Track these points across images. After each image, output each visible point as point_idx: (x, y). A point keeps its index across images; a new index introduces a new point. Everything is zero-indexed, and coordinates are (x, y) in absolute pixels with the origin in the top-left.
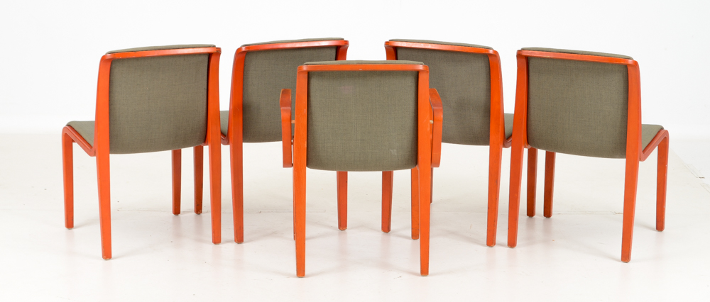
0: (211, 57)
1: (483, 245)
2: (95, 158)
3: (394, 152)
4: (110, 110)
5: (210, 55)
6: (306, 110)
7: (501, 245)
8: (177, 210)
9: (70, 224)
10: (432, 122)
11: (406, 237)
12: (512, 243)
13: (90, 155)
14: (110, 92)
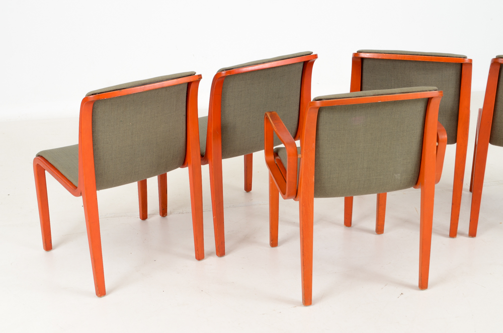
0: (190, 84)
1: (444, 235)
2: (81, 198)
3: (398, 176)
4: (94, 150)
5: (189, 84)
6: (314, 144)
7: (462, 234)
8: (144, 216)
9: (48, 246)
10: (437, 144)
11: (369, 231)
12: (473, 233)
13: (76, 195)
14: (93, 132)
